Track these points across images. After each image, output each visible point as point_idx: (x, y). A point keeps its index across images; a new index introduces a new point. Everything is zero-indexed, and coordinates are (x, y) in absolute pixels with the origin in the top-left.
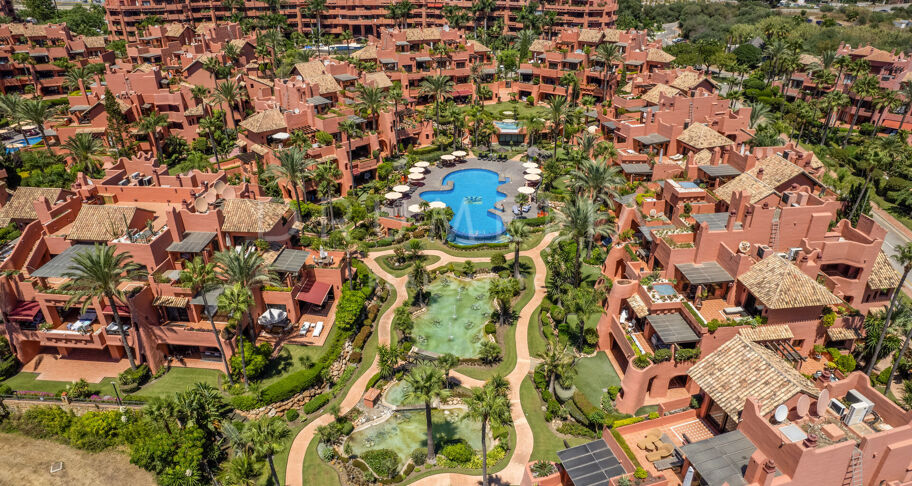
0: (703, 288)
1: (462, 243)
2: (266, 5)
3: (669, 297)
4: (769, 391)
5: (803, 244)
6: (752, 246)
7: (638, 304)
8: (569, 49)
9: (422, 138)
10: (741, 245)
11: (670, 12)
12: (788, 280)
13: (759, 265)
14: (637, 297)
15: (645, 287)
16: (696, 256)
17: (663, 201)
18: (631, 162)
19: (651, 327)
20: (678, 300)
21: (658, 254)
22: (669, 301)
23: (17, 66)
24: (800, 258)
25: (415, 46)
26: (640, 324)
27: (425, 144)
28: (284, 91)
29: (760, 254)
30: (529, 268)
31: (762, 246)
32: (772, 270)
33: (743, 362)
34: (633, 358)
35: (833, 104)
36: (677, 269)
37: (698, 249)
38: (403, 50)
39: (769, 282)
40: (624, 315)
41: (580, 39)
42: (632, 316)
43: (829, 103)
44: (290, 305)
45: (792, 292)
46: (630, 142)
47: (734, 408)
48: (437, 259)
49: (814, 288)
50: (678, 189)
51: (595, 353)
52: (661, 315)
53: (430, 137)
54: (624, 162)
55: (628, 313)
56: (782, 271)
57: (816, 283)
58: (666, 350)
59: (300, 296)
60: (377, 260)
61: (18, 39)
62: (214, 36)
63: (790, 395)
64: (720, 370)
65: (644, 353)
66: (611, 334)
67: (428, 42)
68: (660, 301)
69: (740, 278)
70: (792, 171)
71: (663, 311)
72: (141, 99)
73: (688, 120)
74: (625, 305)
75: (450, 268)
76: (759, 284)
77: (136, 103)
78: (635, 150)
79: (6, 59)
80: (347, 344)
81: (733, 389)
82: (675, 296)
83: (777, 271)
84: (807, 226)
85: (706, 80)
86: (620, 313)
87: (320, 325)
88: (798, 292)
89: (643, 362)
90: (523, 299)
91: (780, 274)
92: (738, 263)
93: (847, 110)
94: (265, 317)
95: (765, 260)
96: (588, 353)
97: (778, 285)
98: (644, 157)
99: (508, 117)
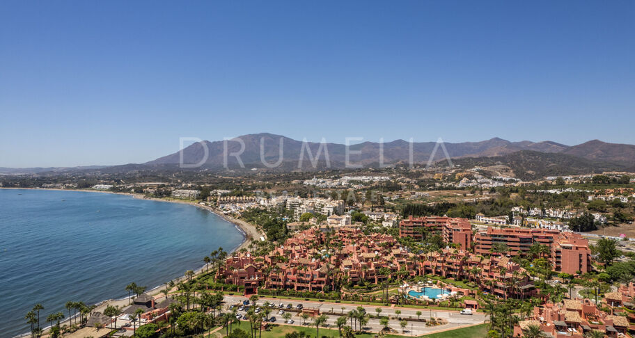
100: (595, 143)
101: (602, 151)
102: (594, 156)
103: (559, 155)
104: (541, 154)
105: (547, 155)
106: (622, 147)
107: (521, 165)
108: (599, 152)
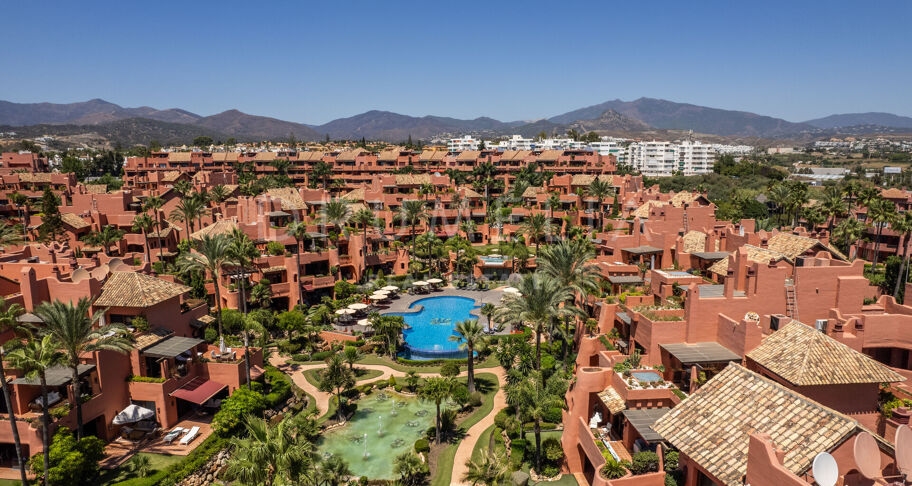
0: (698, 370)
1: (415, 359)
2: (276, 170)
3: (653, 383)
4: (796, 436)
5: (833, 315)
6: (762, 318)
7: (613, 399)
8: (562, 192)
9: (398, 266)
10: (746, 317)
11: (673, 185)
12: (817, 350)
13: (774, 337)
14: (611, 390)
15: (620, 375)
16: (687, 333)
17: (652, 296)
18: (619, 274)
19: (632, 429)
20: (666, 387)
21: (638, 336)
22: (652, 388)
23: (15, 208)
24: (831, 327)
25: (405, 190)
26: (617, 425)
27: (399, 272)
28: (245, 207)
29: (774, 325)
30: (494, 385)
31: (775, 315)
32: (793, 339)
33: (744, 397)
34: (601, 467)
35: (849, 231)
36: (664, 352)
37: (688, 322)
38: (392, 192)
39: (791, 354)
40: (597, 418)
41: (573, 183)
42: (607, 416)
43: (845, 231)
44: (161, 404)
45: (825, 363)
46: (617, 253)
47: (735, 471)
48: (381, 373)
49: (857, 359)
50: (667, 277)
51: (559, 476)
52: (644, 409)
53: (406, 266)
54: (611, 274)
55: (602, 417)
56: (807, 338)
57: (859, 355)
58: (649, 452)
59: (178, 393)
60: (304, 373)
61: (25, 186)
62: (208, 181)
63: (836, 437)
64: (706, 416)
65: (619, 460)
66: (579, 446)
67: (417, 187)
68: (640, 388)
69: (750, 355)
70: (805, 245)
71: (644, 402)
72: (104, 219)
73: (682, 230)
74: (595, 404)
75: (393, 382)
76: (776, 357)
77: (97, 222)
78: (624, 262)
79: (6, 202)
80: (220, 455)
81: (730, 441)
82: (661, 383)
83: (800, 340)
84: (835, 293)
85: (701, 197)
86: (591, 415)
87: (195, 430)
88: (835, 365)
89: (617, 469)
90: (475, 416)
91: (806, 342)
92: (744, 333)
93: (868, 247)
94: (125, 414)
95: (782, 330)
96: (549, 476)
97: (803, 355)
98: (635, 267)
99: (495, 253)
100: (233, 114)
101: (242, 124)
102: (233, 131)
103: (188, 126)
104: (160, 124)
105: (171, 126)
106: (263, 120)
107: (129, 136)
108: (238, 125)
